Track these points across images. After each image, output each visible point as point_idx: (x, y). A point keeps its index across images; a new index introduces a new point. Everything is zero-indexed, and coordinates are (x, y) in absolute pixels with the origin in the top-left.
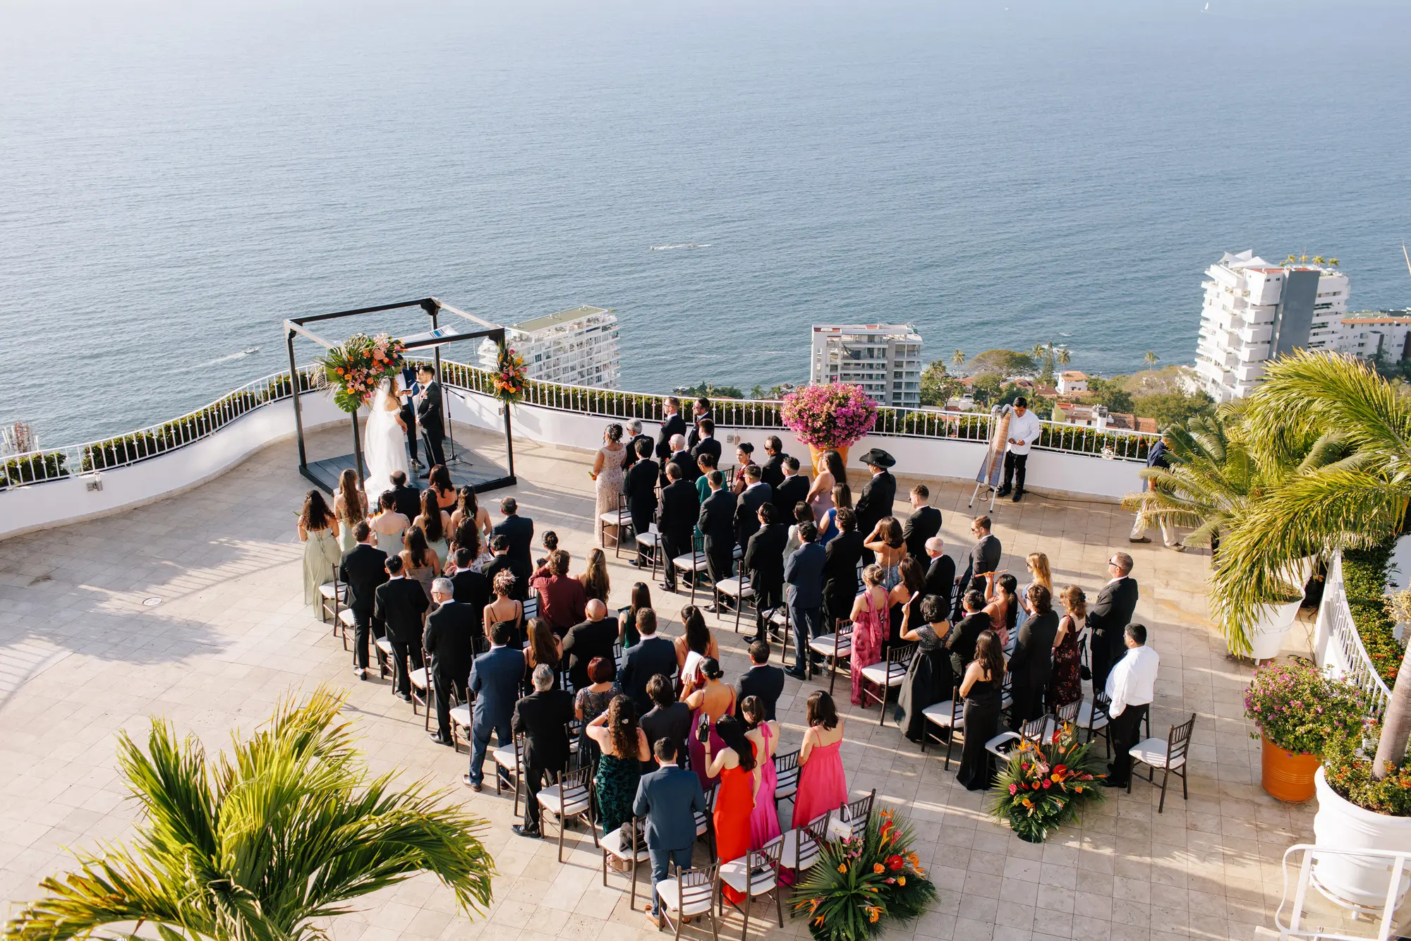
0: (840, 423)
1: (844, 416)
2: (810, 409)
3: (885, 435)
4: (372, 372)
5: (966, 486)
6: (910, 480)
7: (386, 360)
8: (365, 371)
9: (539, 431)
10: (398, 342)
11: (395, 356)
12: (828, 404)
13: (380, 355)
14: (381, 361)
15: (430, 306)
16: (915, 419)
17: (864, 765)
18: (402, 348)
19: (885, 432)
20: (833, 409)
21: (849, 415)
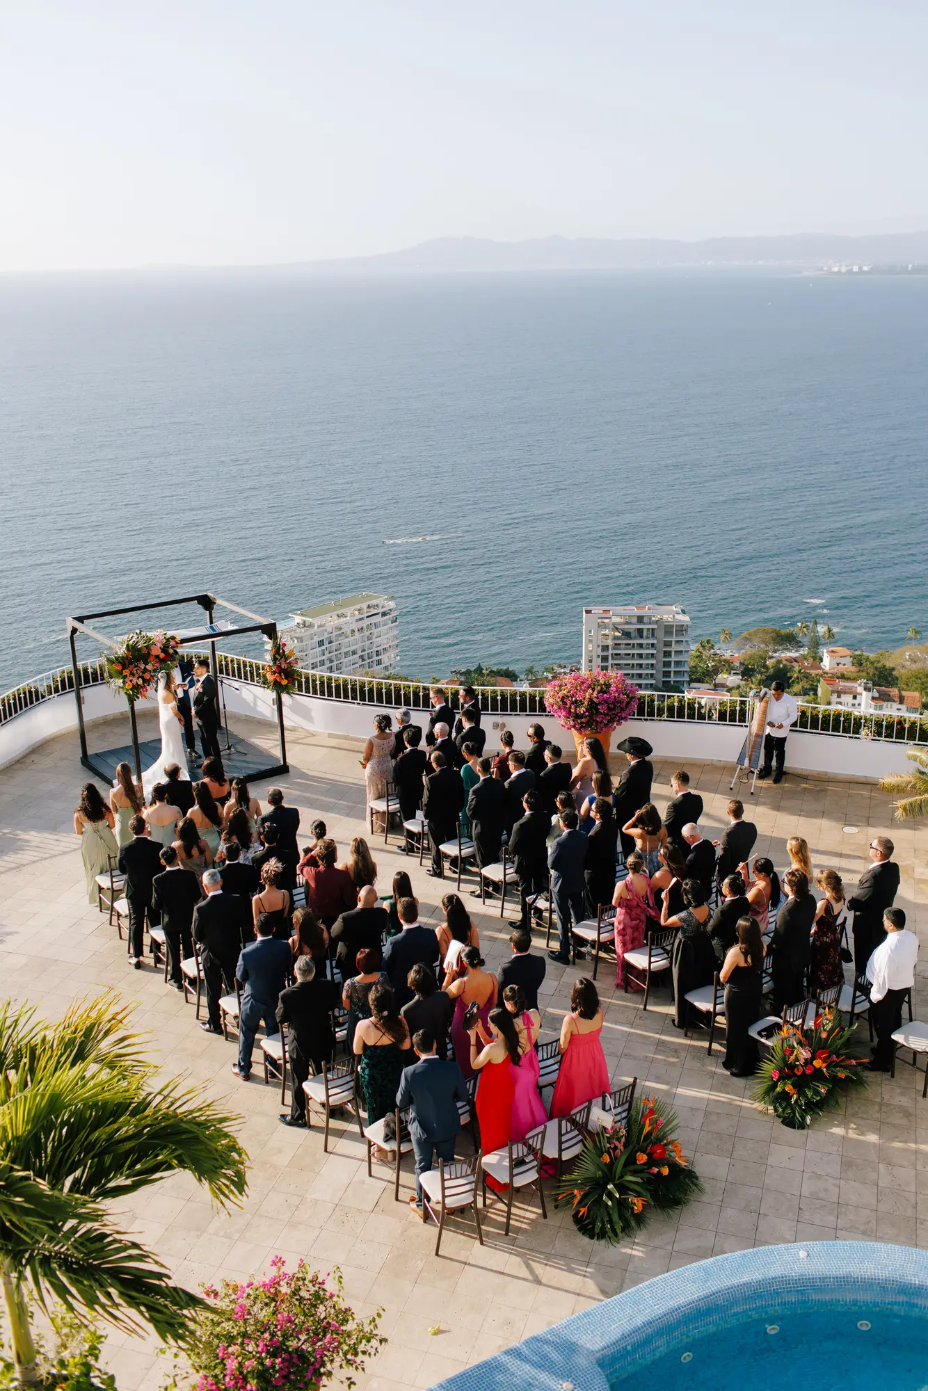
0: (602, 709)
1: (606, 702)
2: (573, 696)
3: (646, 720)
4: (149, 667)
5: (727, 769)
6: (672, 763)
7: (162, 655)
8: (142, 666)
9: (311, 720)
10: (173, 638)
11: (171, 651)
12: (590, 691)
13: (156, 651)
14: (157, 656)
15: (206, 602)
16: (676, 704)
17: (626, 1051)
18: (177, 643)
19: (646, 717)
20: (595, 695)
21: (610, 701)
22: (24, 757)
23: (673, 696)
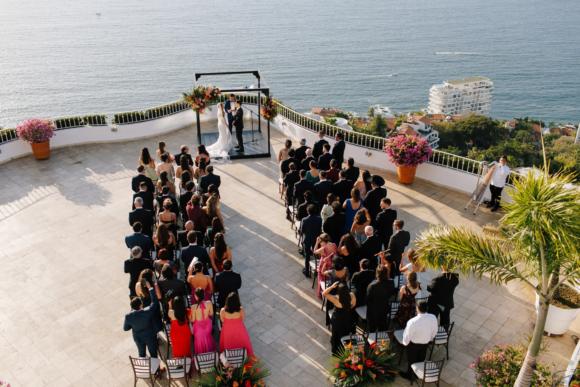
0: (407, 156)
1: (410, 153)
2: (395, 147)
3: (438, 165)
4: (204, 101)
6: (447, 189)
7: (210, 96)
8: (200, 100)
10: (217, 89)
11: (215, 95)
12: (403, 146)
13: (208, 94)
14: (208, 96)
16: (453, 160)
17: (295, 328)
18: (219, 91)
19: (438, 164)
20: (405, 148)
21: (412, 153)
22: (180, 130)
23: (453, 156)
